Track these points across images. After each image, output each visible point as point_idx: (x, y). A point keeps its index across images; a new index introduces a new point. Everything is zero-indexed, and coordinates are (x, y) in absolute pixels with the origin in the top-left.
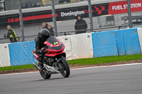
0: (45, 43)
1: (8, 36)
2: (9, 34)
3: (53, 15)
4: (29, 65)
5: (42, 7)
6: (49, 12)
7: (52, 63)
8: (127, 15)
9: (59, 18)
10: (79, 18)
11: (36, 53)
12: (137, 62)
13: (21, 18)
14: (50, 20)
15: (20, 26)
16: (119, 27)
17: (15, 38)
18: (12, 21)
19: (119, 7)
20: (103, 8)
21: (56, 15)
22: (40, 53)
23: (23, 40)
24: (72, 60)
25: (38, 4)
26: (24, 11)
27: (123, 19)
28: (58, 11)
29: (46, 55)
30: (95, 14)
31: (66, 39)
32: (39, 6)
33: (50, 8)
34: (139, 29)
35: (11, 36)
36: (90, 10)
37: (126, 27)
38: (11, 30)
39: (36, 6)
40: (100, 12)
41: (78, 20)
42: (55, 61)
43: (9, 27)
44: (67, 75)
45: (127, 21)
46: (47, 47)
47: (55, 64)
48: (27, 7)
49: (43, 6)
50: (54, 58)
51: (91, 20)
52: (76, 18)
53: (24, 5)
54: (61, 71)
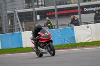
0: (39, 33)
1: (47, 25)
2: (47, 23)
3: (79, 10)
4: (62, 45)
5: (71, 5)
6: (76, 8)
7: (43, 46)
9: (83, 12)
10: (97, 12)
11: (33, 40)
13: (56, 12)
14: (77, 13)
15: (55, 18)
17: (52, 26)
18: (50, 14)
21: (81, 10)
22: (35, 40)
23: (58, 28)
24: (92, 42)
25: (68, 2)
26: (58, 7)
28: (82, 7)
29: (40, 41)
31: (88, 27)
32: (69, 4)
33: (76, 5)
35: (49, 25)
38: (49, 21)
39: (67, 4)
41: (96, 14)
42: (45, 45)
43: (47, 18)
44: (53, 55)
46: (40, 36)
47: (45, 47)
48: (60, 4)
49: (71, 3)
50: (45, 43)
52: (95, 12)
53: (58, 3)
54: (50, 52)
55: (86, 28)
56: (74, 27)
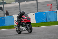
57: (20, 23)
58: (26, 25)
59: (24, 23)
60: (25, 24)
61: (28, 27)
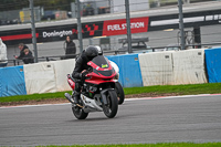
3: (33, 35)
5: (19, 25)
6: (28, 31)
7: (94, 94)
8: (126, 37)
9: (41, 39)
12: (137, 96)
16: (116, 52)
19: (116, 27)
20: (96, 28)
21: (37, 35)
27: (121, 41)
28: (40, 31)
29: (87, 81)
30: (86, 35)
32: (16, 23)
33: (29, 26)
34: (140, 55)
36: (79, 29)
37: (124, 52)
39: (11, 23)
40: (92, 32)
45: (126, 45)
46: (91, 70)
47: (97, 96)
49: (21, 23)
51: (81, 43)
55: (45, 68)
56: (25, 66)
57: (81, 84)
58: (98, 92)
59: (92, 85)
60: (95, 89)
61: (104, 97)
